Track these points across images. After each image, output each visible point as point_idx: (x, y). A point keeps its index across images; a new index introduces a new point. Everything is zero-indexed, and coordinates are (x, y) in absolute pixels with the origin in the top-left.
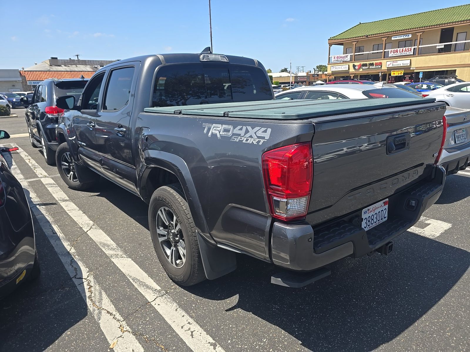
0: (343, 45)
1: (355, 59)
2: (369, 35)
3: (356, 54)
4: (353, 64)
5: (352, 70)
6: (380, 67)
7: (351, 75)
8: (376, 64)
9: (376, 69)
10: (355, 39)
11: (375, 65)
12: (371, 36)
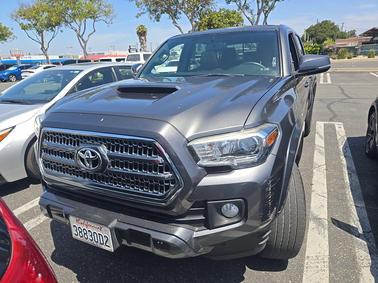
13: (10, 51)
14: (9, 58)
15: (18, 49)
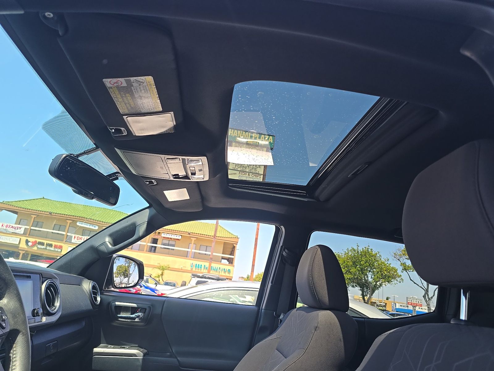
0: (17, 214)
1: (30, 234)
2: (54, 213)
3: (32, 228)
4: (27, 238)
5: (23, 245)
6: (60, 250)
7: (20, 251)
8: (56, 247)
9: (54, 252)
10: (35, 211)
11: (53, 247)
12: (55, 214)
13: (407, 298)
14: (407, 306)
15: (417, 297)
